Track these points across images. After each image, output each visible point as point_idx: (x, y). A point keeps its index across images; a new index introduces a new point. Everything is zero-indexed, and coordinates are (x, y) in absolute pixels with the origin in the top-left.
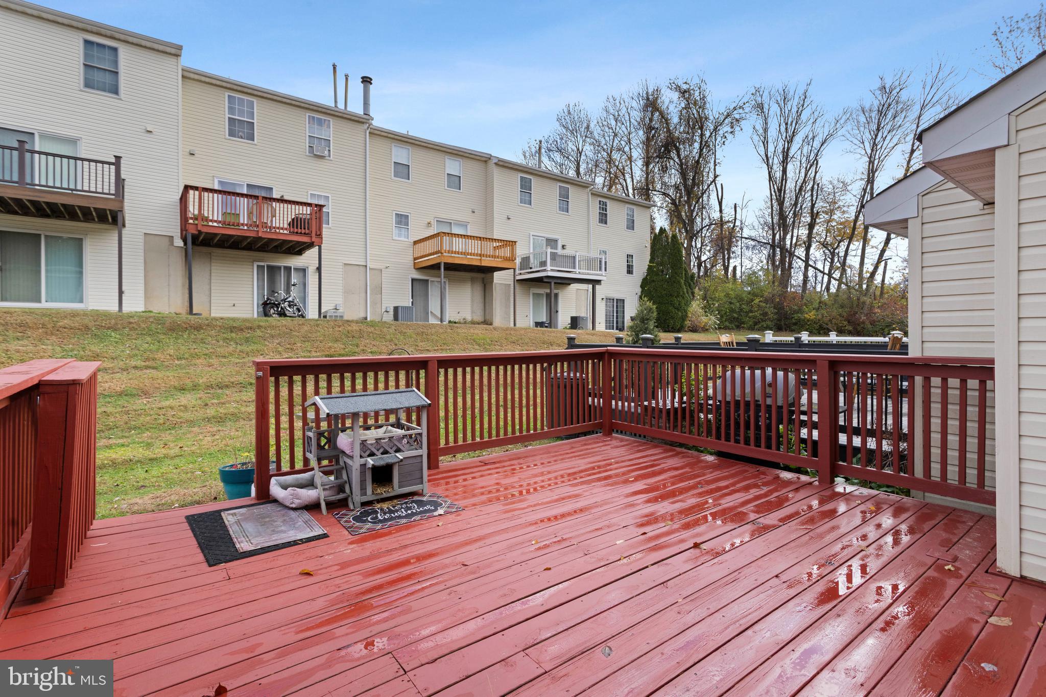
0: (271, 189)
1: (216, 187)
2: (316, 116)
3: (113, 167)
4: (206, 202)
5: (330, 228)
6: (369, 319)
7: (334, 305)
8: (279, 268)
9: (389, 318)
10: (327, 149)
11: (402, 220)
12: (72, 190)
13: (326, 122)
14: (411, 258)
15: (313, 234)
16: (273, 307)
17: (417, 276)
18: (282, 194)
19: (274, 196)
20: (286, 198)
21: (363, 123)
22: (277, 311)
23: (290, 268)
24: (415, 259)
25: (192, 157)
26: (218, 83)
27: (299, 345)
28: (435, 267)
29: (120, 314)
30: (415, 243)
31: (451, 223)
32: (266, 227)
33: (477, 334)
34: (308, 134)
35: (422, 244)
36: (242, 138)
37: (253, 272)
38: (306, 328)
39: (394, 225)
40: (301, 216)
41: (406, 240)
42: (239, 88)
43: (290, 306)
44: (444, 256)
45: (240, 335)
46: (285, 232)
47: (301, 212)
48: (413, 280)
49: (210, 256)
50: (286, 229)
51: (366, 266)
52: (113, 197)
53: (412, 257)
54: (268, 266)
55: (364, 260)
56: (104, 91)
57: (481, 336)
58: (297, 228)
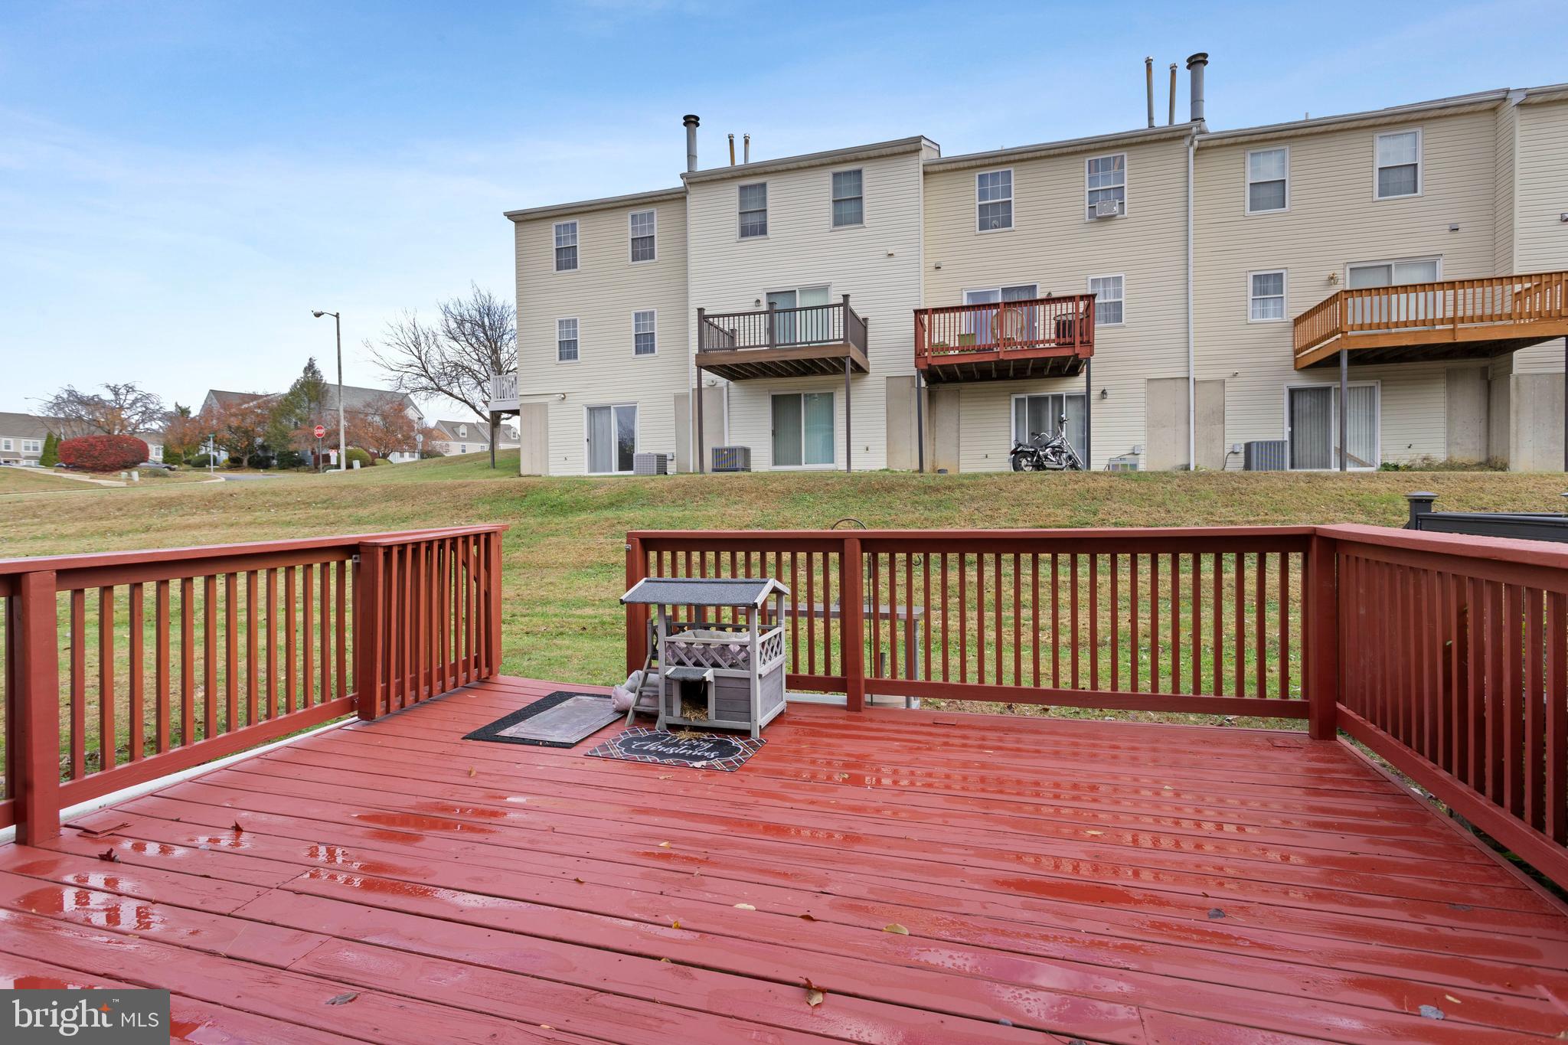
0: (1034, 287)
1: (965, 303)
2: (1100, 156)
3: (841, 308)
4: (937, 326)
5: (1124, 327)
6: (1192, 468)
7: (1131, 447)
8: (1046, 398)
9: (1236, 464)
10: (1117, 202)
11: (1268, 285)
12: (809, 343)
13: (1118, 161)
14: (1290, 351)
15: (1077, 343)
16: (1025, 457)
17: (1300, 382)
18: (1048, 290)
19: (1039, 296)
20: (1055, 295)
21: (1182, 137)
22: (1032, 461)
23: (1060, 397)
24: (1297, 352)
25: (939, 272)
26: (966, 164)
27: (1004, 511)
28: (1333, 361)
29: (849, 474)
30: (1297, 321)
31: (1389, 266)
32: (1015, 344)
33: (1375, 492)
34: (1088, 189)
35: (1307, 323)
36: (996, 227)
37: (1010, 409)
38: (1023, 486)
39: (1251, 296)
40: (1064, 318)
41: (1278, 319)
42: (991, 161)
43: (1054, 454)
44: (1347, 338)
45: (934, 497)
46: (1053, 345)
47: (1064, 312)
48: (1293, 392)
49: (958, 395)
50: (1053, 341)
51: (1188, 378)
52: (842, 342)
53: (1291, 349)
54: (1031, 399)
55: (1185, 369)
56: (851, 223)
57: (1385, 494)
58: (1064, 337)
